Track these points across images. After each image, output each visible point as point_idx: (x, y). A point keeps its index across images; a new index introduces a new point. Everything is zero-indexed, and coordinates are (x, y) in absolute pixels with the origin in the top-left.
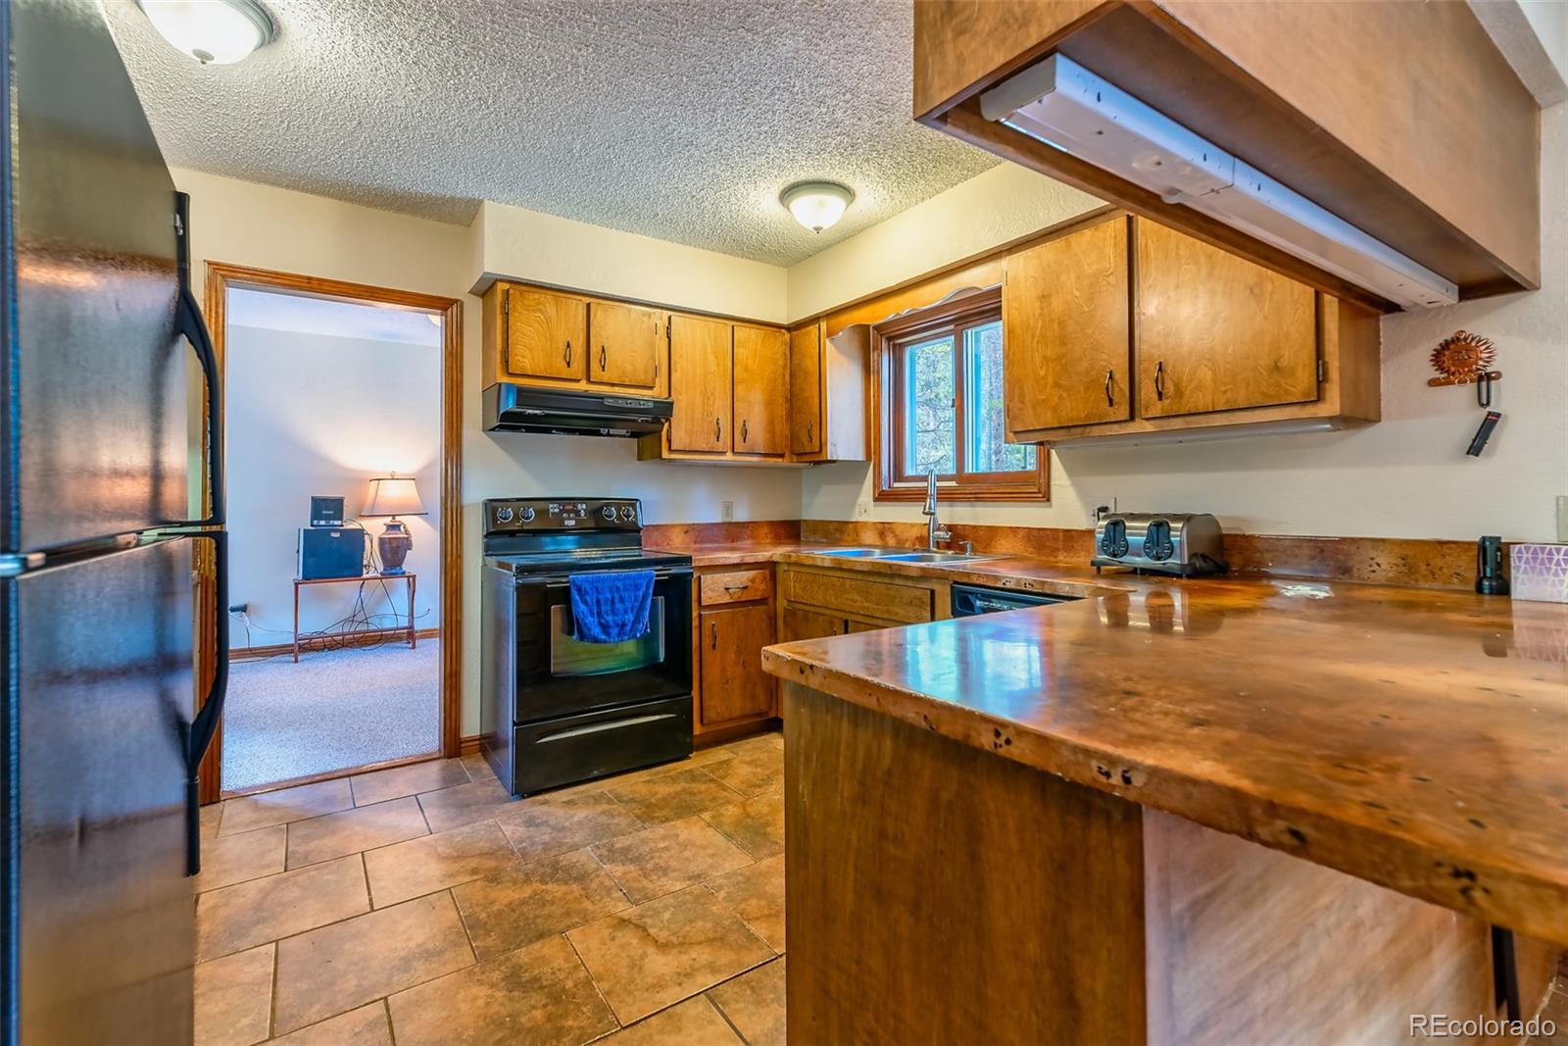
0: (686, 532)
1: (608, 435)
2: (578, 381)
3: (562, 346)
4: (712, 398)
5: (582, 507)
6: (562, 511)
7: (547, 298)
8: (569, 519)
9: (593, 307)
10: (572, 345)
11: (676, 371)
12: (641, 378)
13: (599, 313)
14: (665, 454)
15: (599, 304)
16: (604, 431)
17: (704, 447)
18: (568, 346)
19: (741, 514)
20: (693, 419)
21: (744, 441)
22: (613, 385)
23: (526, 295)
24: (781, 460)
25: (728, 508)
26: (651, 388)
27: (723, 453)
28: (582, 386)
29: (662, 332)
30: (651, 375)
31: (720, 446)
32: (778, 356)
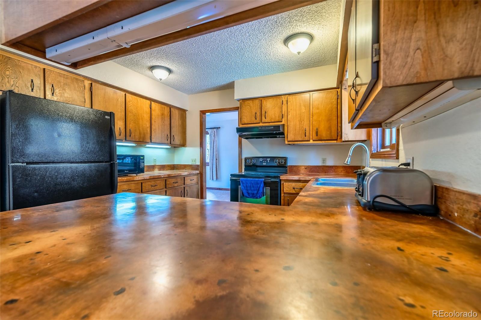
0: (306, 168)
1: (279, 137)
2: (259, 123)
3: (254, 114)
4: (303, 122)
5: (269, 159)
6: (263, 161)
7: (250, 102)
8: (265, 163)
9: (263, 100)
10: (257, 113)
11: (289, 115)
12: (277, 119)
13: (264, 102)
14: (286, 142)
15: (264, 99)
16: (278, 136)
17: (300, 139)
18: (256, 113)
19: (330, 162)
20: (296, 130)
21: (317, 136)
22: (269, 123)
23: (245, 102)
24: (336, 142)
25: (324, 160)
26: (281, 122)
27: (309, 141)
28: (261, 124)
29: (285, 102)
30: (281, 117)
31: (307, 138)
32: (333, 100)
